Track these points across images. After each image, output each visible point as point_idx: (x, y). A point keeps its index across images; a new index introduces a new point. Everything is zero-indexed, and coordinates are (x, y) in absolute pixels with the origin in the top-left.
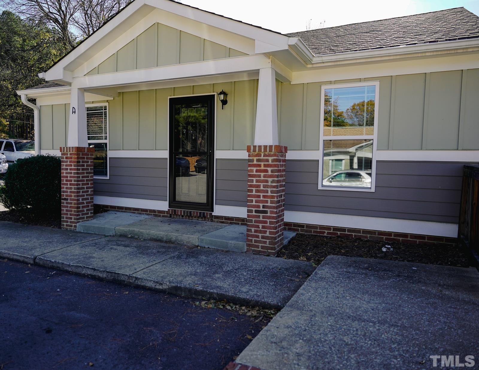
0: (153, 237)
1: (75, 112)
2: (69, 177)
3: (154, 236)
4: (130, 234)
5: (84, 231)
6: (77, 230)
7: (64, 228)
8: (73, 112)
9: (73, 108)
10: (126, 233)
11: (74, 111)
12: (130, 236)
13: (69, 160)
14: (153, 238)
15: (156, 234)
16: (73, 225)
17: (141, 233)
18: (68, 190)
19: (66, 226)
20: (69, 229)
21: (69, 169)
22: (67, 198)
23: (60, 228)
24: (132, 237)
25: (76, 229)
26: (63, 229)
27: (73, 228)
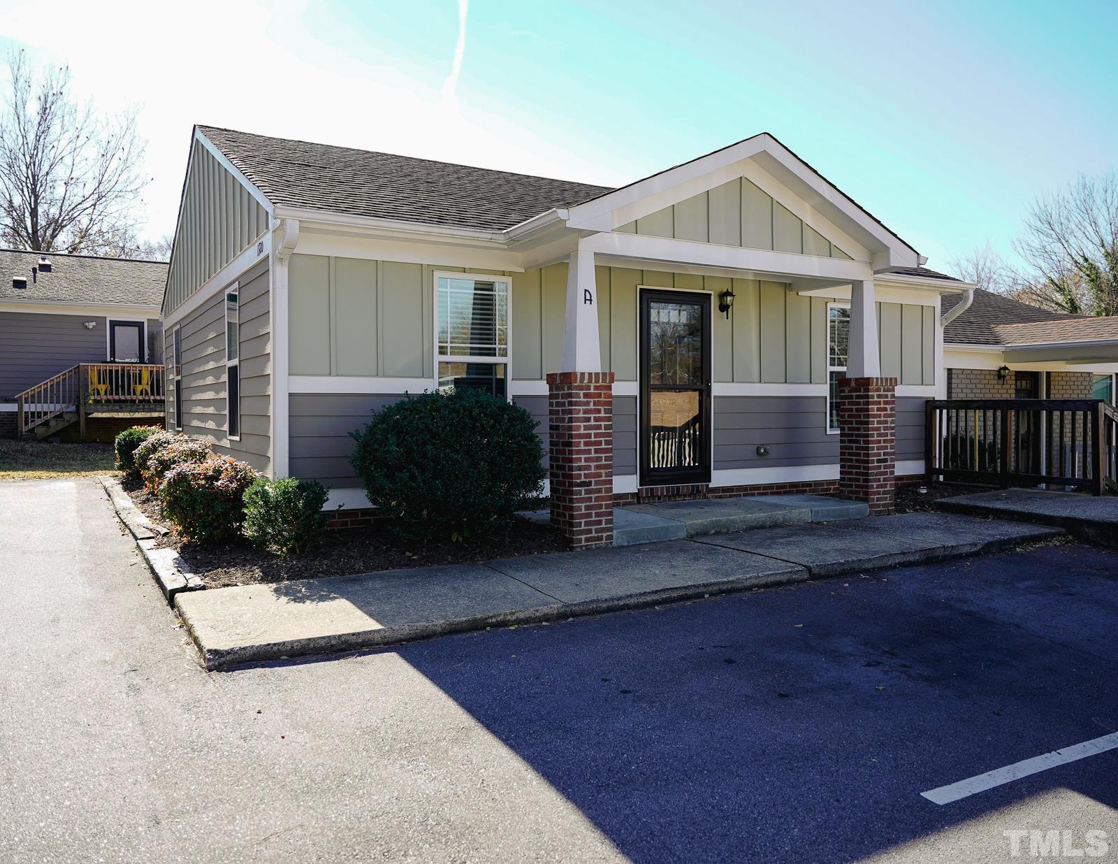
0: (751, 524)
1: (591, 300)
2: (593, 436)
3: (752, 522)
4: (713, 529)
5: (629, 542)
6: (615, 544)
7: (581, 547)
8: (586, 300)
9: (586, 290)
10: (706, 528)
11: (588, 297)
12: (713, 532)
13: (592, 400)
14: (751, 526)
15: (755, 519)
16: (605, 535)
17: (732, 521)
18: (591, 464)
19: (586, 542)
20: (593, 546)
21: (592, 419)
22: (587, 480)
23: (572, 549)
24: (717, 533)
25: (611, 543)
26: (579, 550)
27: (604, 541)
